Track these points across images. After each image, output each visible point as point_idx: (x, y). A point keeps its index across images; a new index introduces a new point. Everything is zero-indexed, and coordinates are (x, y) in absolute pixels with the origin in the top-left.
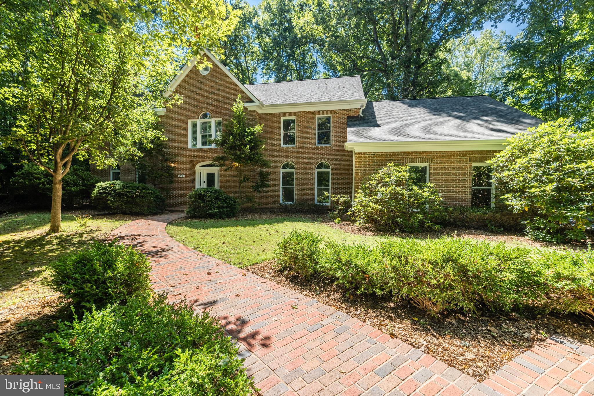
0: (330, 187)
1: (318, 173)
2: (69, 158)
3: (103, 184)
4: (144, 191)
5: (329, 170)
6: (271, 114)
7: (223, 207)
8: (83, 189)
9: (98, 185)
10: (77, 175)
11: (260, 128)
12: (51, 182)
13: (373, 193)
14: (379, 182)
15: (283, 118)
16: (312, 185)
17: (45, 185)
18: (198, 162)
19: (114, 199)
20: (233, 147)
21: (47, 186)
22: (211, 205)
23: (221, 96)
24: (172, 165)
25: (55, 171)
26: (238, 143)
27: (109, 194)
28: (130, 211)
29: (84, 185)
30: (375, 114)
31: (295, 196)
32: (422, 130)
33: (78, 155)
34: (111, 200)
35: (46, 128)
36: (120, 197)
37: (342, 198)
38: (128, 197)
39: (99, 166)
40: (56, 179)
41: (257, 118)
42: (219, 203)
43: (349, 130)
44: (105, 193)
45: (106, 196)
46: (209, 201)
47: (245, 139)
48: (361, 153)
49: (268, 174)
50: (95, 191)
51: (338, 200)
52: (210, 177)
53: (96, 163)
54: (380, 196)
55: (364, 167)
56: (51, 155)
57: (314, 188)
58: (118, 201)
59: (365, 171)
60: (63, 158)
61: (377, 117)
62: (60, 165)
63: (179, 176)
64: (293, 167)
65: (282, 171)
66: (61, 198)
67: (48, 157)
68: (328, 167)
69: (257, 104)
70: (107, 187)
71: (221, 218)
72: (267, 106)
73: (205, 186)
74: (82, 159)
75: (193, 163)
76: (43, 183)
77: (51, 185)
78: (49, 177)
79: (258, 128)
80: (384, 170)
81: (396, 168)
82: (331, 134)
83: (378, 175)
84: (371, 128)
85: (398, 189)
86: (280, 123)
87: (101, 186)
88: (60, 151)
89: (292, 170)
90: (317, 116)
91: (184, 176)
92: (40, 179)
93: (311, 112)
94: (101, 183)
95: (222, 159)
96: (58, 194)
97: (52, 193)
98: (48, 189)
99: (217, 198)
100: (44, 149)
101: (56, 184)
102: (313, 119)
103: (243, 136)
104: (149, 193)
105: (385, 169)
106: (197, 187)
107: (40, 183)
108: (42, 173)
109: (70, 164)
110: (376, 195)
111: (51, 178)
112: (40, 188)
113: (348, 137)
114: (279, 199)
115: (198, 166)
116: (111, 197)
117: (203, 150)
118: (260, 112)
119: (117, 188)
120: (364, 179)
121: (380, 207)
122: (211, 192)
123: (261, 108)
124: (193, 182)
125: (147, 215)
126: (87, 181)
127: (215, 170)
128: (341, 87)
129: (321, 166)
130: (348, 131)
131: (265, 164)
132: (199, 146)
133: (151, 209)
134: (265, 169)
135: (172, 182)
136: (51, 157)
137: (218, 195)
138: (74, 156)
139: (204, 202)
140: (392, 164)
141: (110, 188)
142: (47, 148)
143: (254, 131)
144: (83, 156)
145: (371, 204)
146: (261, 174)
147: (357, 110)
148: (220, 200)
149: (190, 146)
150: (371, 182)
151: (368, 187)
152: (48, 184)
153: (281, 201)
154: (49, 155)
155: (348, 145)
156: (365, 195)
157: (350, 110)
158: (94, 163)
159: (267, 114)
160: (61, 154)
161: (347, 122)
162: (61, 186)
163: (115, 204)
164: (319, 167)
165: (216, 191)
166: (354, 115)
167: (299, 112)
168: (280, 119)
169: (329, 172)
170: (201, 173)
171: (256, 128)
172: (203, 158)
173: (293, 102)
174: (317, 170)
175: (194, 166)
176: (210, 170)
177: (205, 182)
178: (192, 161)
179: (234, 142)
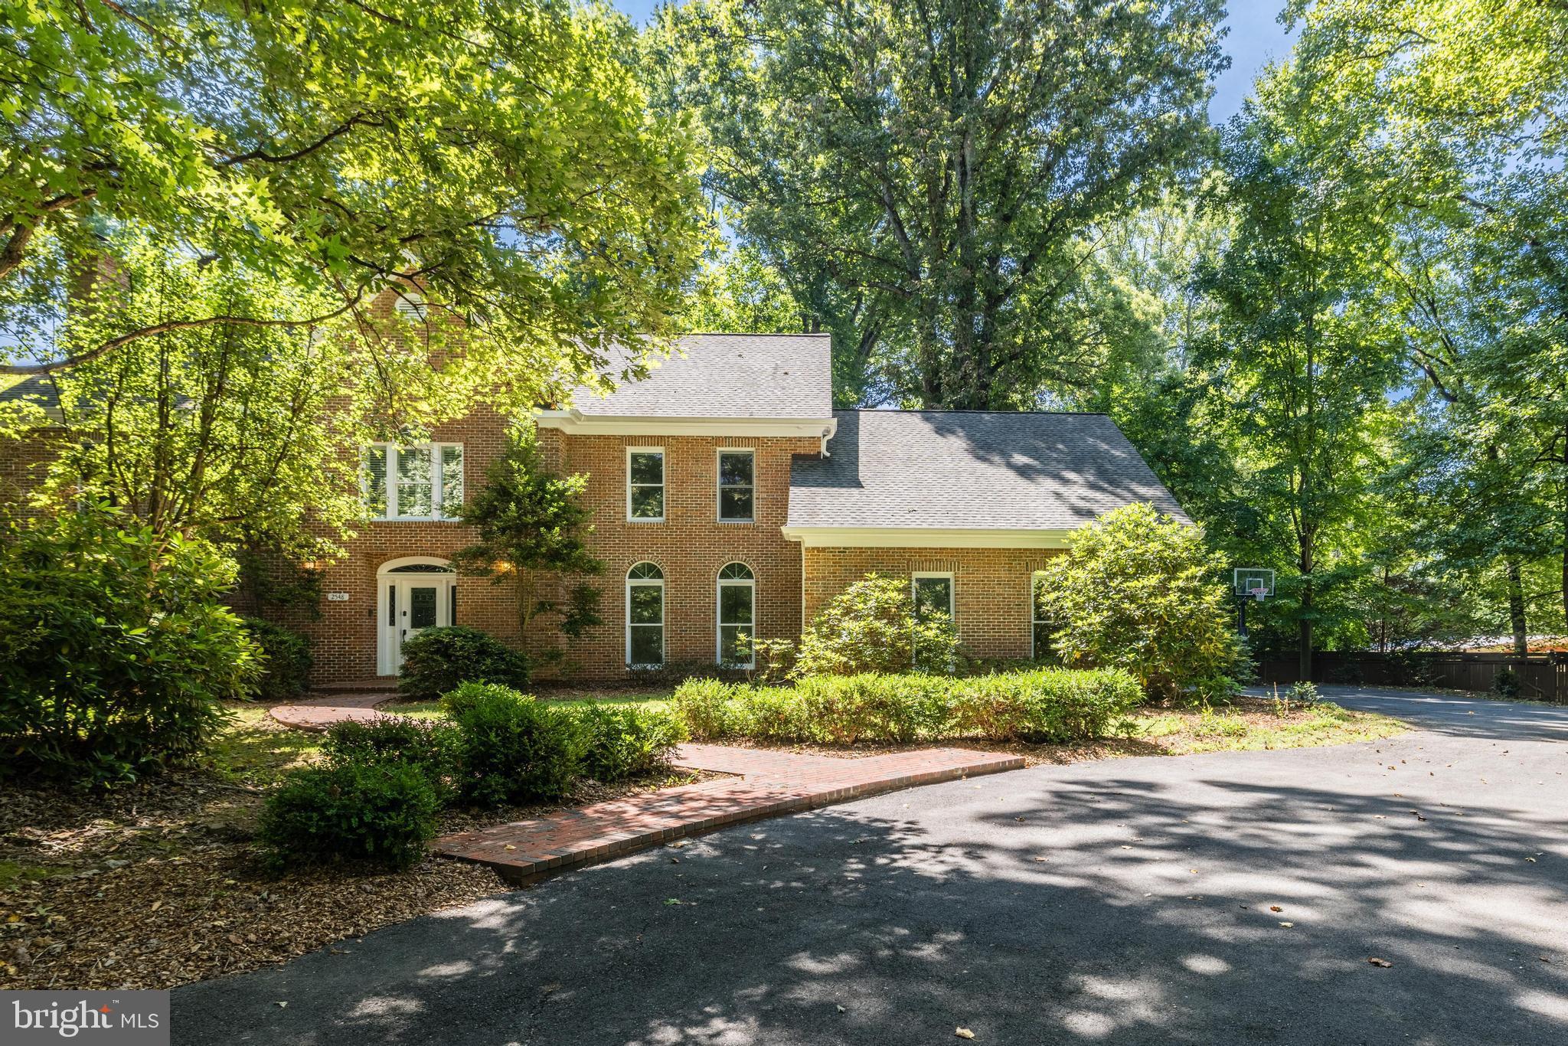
0: (753, 624)
1: (724, 589)
4: (271, 637)
5: (750, 583)
6: (600, 437)
11: (582, 481)
13: (833, 633)
14: (847, 611)
15: (631, 450)
16: (709, 618)
18: (384, 557)
20: (514, 529)
22: (467, 666)
24: (310, 566)
26: (529, 519)
30: (857, 451)
31: (665, 649)
32: (945, 501)
37: (776, 647)
41: (562, 446)
42: (489, 662)
43: (794, 491)
46: (464, 658)
47: (545, 510)
48: (818, 549)
49: (597, 593)
51: (767, 650)
52: (423, 601)
54: (845, 639)
55: (824, 578)
57: (715, 627)
59: (826, 587)
61: (863, 459)
63: (330, 596)
64: (659, 575)
65: (630, 583)
68: (749, 575)
72: (590, 418)
75: (373, 559)
79: (576, 483)
80: (857, 586)
81: (881, 582)
82: (755, 495)
83: (845, 598)
84: (843, 490)
85: (877, 624)
86: (623, 462)
89: (658, 582)
90: (719, 449)
91: (346, 597)
93: (703, 438)
99: (484, 651)
102: (710, 457)
103: (540, 502)
104: (281, 643)
105: (861, 584)
106: (383, 625)
110: (839, 636)
113: (790, 512)
114: (624, 655)
115: (383, 570)
117: (405, 524)
118: (569, 430)
120: (823, 604)
121: (845, 659)
122: (465, 637)
123: (573, 423)
124: (372, 613)
128: (781, 372)
129: (728, 572)
130: (791, 495)
131: (595, 569)
132: (393, 511)
134: (593, 581)
135: (318, 613)
137: (482, 645)
139: (449, 661)
140: (874, 575)
143: (566, 490)
145: (829, 654)
146: (581, 592)
147: (814, 440)
148: (490, 655)
150: (833, 612)
151: (827, 622)
153: (628, 661)
155: (789, 531)
156: (822, 636)
157: (800, 439)
159: (588, 437)
161: (793, 470)
164: (725, 575)
166: (807, 453)
167: (673, 437)
168: (623, 451)
169: (750, 588)
170: (392, 589)
171: (571, 481)
172: (406, 548)
173: (659, 414)
174: (722, 583)
175: (374, 568)
176: (424, 581)
177: (405, 614)
178: (369, 557)
179: (519, 518)
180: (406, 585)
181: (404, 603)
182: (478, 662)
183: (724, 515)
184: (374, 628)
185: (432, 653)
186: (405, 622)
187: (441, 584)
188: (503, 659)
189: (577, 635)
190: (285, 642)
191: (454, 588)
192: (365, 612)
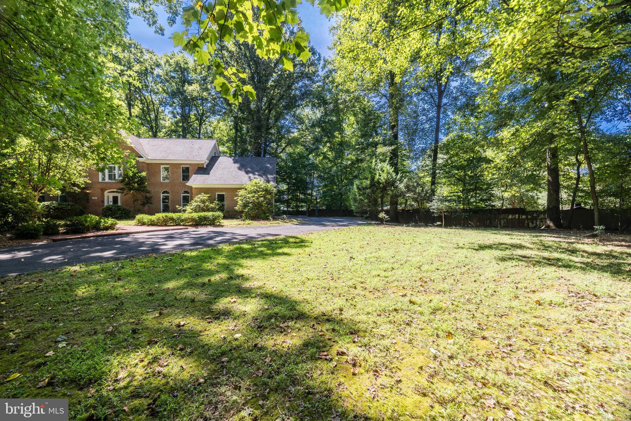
6: (154, 164)
11: (146, 173)
15: (163, 166)
16: (180, 203)
18: (106, 190)
20: (128, 184)
22: (115, 213)
24: (88, 191)
27: (51, 209)
30: (213, 166)
31: (170, 209)
38: (63, 210)
41: (145, 166)
43: (194, 175)
46: (115, 211)
47: (135, 180)
48: (195, 188)
49: (151, 197)
52: (115, 199)
55: (197, 194)
61: (214, 168)
63: (93, 198)
64: (168, 193)
65: (162, 195)
68: (189, 193)
69: (145, 159)
71: (121, 219)
72: (151, 159)
73: (111, 203)
75: (103, 190)
79: (144, 173)
81: (205, 195)
82: (190, 176)
84: (206, 175)
86: (160, 169)
89: (168, 195)
90: (182, 166)
91: (96, 198)
93: (178, 164)
95: (122, 189)
99: (119, 210)
102: (179, 168)
103: (134, 178)
106: (106, 204)
113: (190, 180)
114: (161, 210)
115: (106, 192)
117: (110, 183)
118: (147, 162)
119: (55, 205)
122: (115, 207)
123: (148, 160)
124: (103, 202)
127: (119, 195)
128: (200, 148)
129: (184, 192)
131: (148, 192)
132: (107, 180)
134: (149, 195)
135: (90, 202)
137: (119, 208)
139: (111, 212)
143: (141, 176)
146: (146, 197)
147: (203, 164)
148: (121, 210)
149: (100, 180)
153: (162, 212)
155: (188, 185)
157: (199, 164)
159: (152, 164)
161: (197, 171)
165: (118, 206)
166: (201, 167)
167: (171, 163)
168: (161, 166)
169: (189, 196)
170: (108, 196)
172: (110, 188)
173: (167, 158)
174: (182, 195)
175: (103, 192)
176: (115, 194)
180: (111, 196)
181: (111, 199)
184: (103, 205)
189: (145, 206)
191: (122, 196)
192: (101, 201)
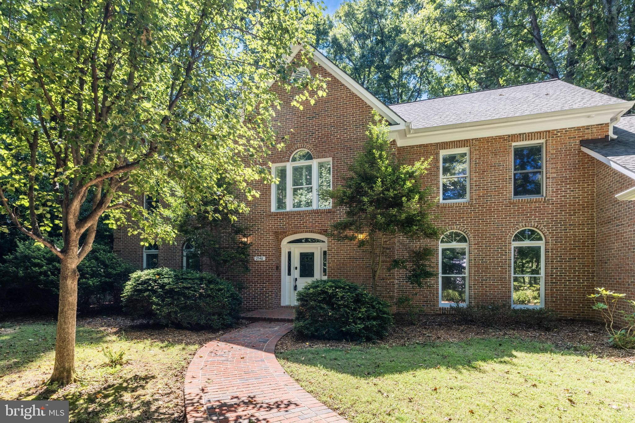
0: (542, 275)
1: (517, 249)
2: (92, 223)
3: (144, 274)
4: (212, 286)
5: (541, 244)
6: (420, 146)
7: (369, 318)
8: (105, 283)
9: (134, 275)
10: (97, 259)
12: (57, 272)
15: (443, 153)
16: (505, 270)
17: (49, 276)
18: (285, 234)
19: (163, 301)
21: (52, 277)
22: (347, 313)
23: (328, 120)
24: (245, 240)
25: (65, 251)
27: (154, 292)
28: (189, 323)
29: (108, 275)
31: (469, 292)
33: (107, 217)
34: (158, 304)
35: (49, 163)
36: (172, 298)
38: (187, 297)
39: (146, 240)
40: (67, 268)
41: (396, 153)
42: (364, 310)
44: (147, 290)
45: (149, 296)
46: (345, 306)
50: (129, 286)
53: (140, 234)
56: (57, 217)
57: (509, 276)
58: (169, 305)
60: (81, 221)
62: (75, 237)
63: (256, 258)
64: (463, 240)
65: (441, 246)
66: (76, 308)
67: (53, 222)
68: (539, 238)
69: (401, 126)
70: (150, 279)
71: (369, 340)
72: (417, 131)
74: (115, 227)
75: (279, 235)
76: (45, 273)
77: (58, 277)
78: (55, 263)
79: (421, 165)
82: (545, 175)
86: (437, 161)
87: (139, 277)
88: (76, 205)
89: (463, 245)
90: (514, 144)
91: (264, 258)
92: (40, 266)
93: (500, 137)
94: (139, 273)
96: (70, 299)
97: (58, 289)
98: (52, 282)
99: (358, 301)
100: (44, 205)
101: (65, 278)
102: (505, 151)
104: (220, 290)
107: (41, 273)
108: (44, 257)
109: (93, 236)
111: (57, 265)
112: (40, 281)
114: (437, 297)
115: (285, 242)
116: (157, 297)
117: (299, 213)
119: (166, 280)
122: (344, 288)
123: (404, 136)
124: (278, 268)
125: (218, 330)
126: (111, 268)
127: (315, 248)
128: (542, 95)
129: (521, 236)
132: (290, 207)
133: (224, 319)
135: (247, 268)
136: (57, 222)
137: (357, 295)
138: (102, 219)
139: (333, 309)
141: (155, 281)
142: (49, 204)
143: (413, 172)
144: (117, 220)
147: (603, 127)
148: (364, 304)
149: (274, 208)
152: (53, 274)
153: (440, 301)
154: (53, 218)
157: (588, 128)
158: (136, 233)
159: (412, 147)
160: (77, 214)
162: (76, 283)
163: (166, 310)
164: (517, 238)
166: (595, 136)
167: (476, 139)
168: (438, 154)
169: (540, 247)
170: (289, 253)
171: (417, 164)
172: (298, 228)
173: (468, 121)
174: (515, 244)
175: (279, 241)
176: (307, 248)
177: (296, 268)
178: (276, 233)
179: (382, 192)
180: (297, 250)
181: (296, 262)
182: (355, 310)
183: (516, 193)
184: (280, 276)
185: (320, 302)
186: (296, 273)
187: (317, 249)
188: (373, 307)
189: (420, 284)
190: (221, 290)
191: (325, 253)
192: (274, 268)
